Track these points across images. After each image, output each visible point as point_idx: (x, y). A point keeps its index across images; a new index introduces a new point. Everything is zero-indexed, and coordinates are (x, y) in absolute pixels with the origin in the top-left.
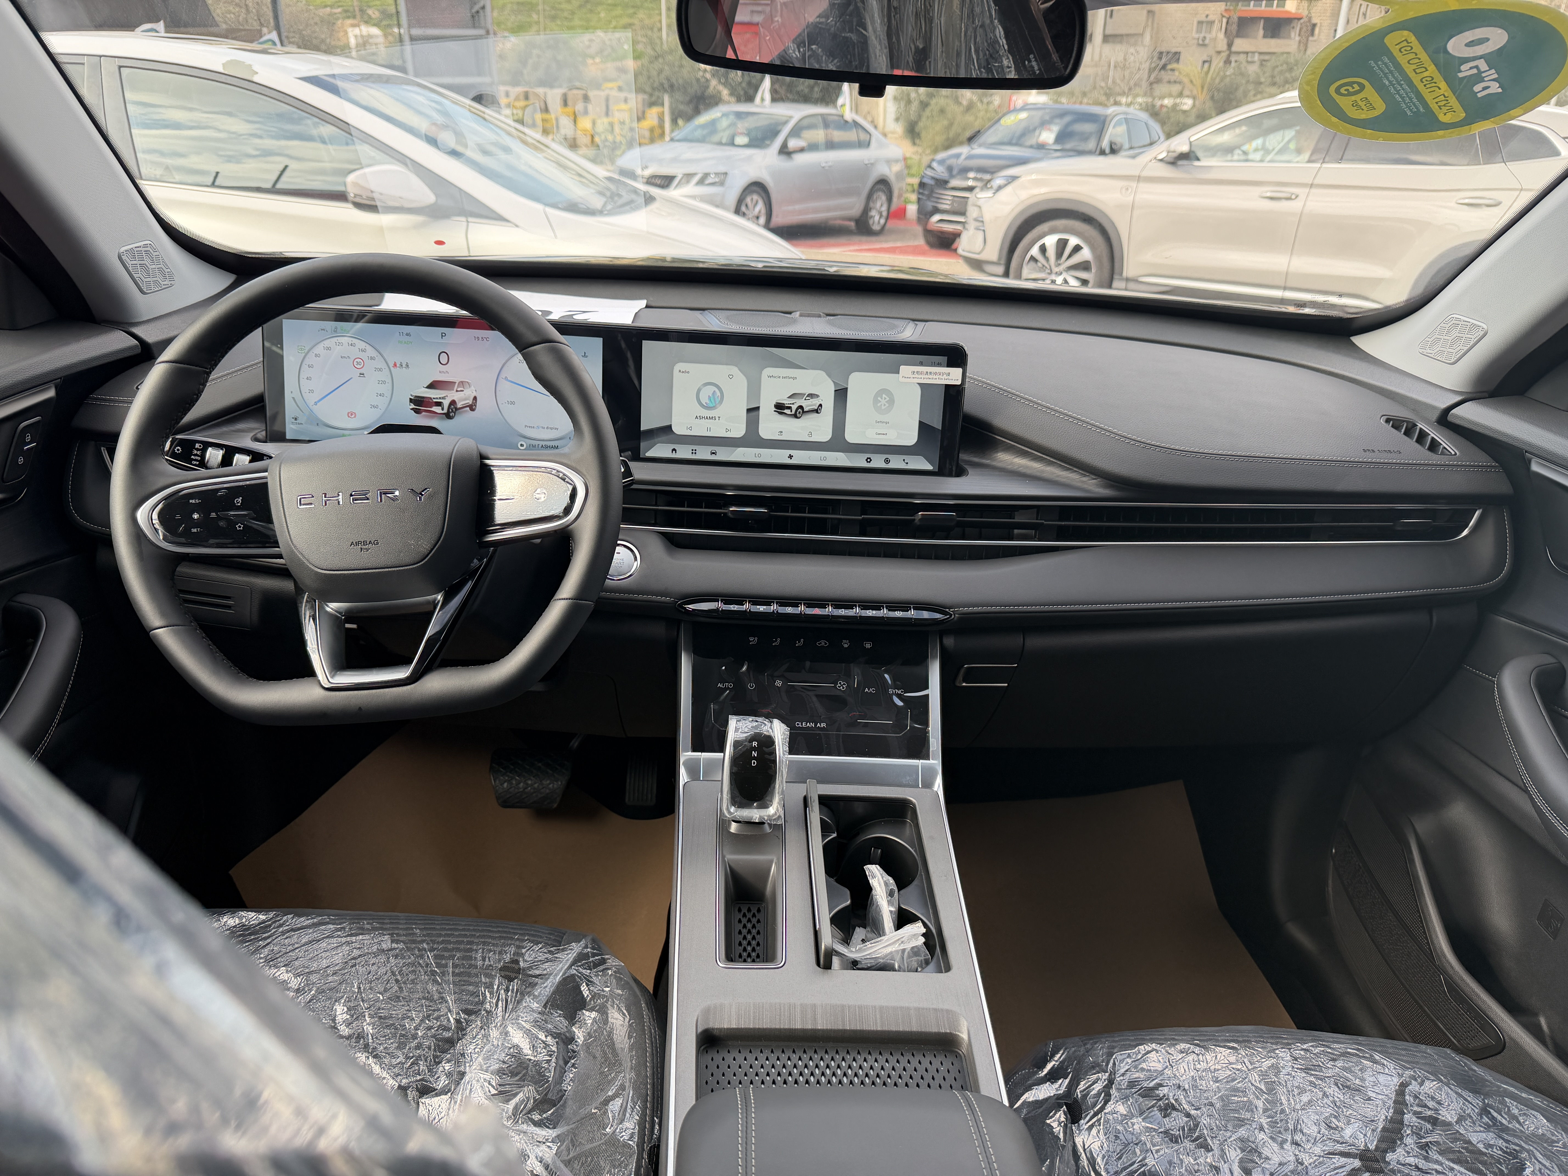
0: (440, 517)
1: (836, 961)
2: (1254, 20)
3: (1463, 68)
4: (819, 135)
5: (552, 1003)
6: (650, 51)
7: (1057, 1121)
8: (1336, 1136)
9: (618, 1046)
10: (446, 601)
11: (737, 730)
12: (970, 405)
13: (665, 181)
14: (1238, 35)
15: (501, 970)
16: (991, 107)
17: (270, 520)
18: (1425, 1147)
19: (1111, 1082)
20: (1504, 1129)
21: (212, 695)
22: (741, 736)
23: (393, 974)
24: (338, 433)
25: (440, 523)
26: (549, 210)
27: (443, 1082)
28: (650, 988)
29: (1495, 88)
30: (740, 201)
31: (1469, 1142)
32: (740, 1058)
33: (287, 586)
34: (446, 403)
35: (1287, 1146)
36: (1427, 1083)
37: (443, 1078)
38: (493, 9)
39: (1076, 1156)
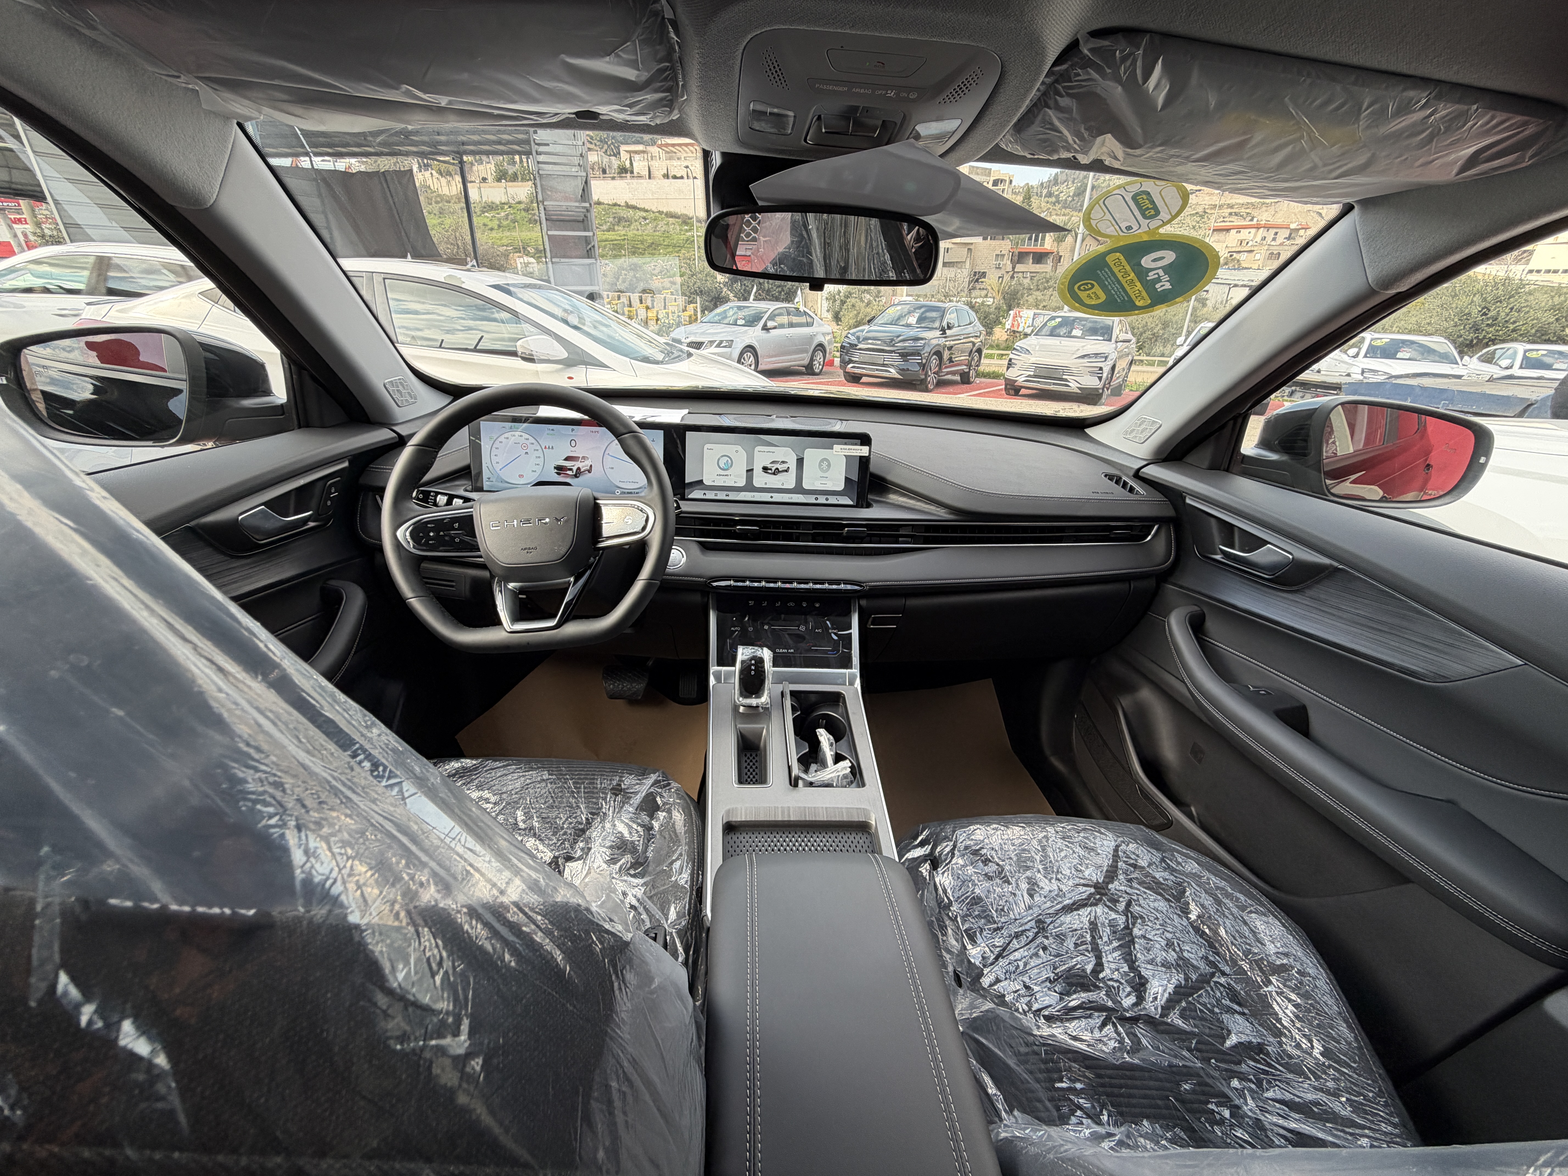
0: (572, 533)
1: (800, 783)
2: (1027, 254)
3: (1150, 274)
4: (784, 319)
5: (640, 808)
6: (688, 272)
7: (924, 870)
8: (1081, 876)
9: (678, 831)
10: (576, 581)
11: (743, 654)
12: (874, 467)
13: (698, 345)
14: (1018, 263)
15: (612, 789)
16: (881, 303)
17: (475, 537)
18: (1130, 880)
19: (955, 846)
20: (1175, 870)
21: (443, 637)
22: (745, 658)
23: (550, 793)
24: (513, 486)
25: (571, 537)
26: (632, 361)
27: (579, 853)
28: (696, 798)
29: (1168, 286)
30: (741, 354)
31: (1155, 878)
32: (747, 837)
33: (486, 574)
34: (575, 469)
35: (1053, 881)
36: (1131, 845)
37: (579, 851)
38: (599, 248)
39: (936, 889)
